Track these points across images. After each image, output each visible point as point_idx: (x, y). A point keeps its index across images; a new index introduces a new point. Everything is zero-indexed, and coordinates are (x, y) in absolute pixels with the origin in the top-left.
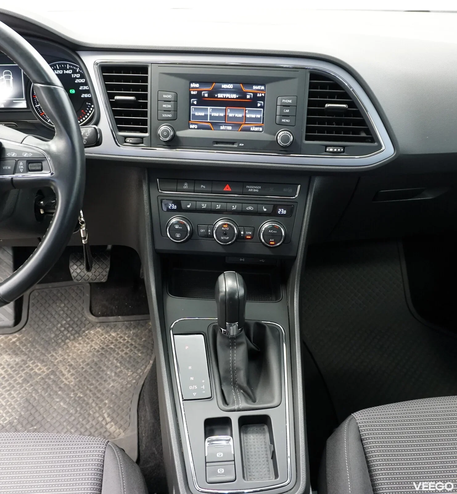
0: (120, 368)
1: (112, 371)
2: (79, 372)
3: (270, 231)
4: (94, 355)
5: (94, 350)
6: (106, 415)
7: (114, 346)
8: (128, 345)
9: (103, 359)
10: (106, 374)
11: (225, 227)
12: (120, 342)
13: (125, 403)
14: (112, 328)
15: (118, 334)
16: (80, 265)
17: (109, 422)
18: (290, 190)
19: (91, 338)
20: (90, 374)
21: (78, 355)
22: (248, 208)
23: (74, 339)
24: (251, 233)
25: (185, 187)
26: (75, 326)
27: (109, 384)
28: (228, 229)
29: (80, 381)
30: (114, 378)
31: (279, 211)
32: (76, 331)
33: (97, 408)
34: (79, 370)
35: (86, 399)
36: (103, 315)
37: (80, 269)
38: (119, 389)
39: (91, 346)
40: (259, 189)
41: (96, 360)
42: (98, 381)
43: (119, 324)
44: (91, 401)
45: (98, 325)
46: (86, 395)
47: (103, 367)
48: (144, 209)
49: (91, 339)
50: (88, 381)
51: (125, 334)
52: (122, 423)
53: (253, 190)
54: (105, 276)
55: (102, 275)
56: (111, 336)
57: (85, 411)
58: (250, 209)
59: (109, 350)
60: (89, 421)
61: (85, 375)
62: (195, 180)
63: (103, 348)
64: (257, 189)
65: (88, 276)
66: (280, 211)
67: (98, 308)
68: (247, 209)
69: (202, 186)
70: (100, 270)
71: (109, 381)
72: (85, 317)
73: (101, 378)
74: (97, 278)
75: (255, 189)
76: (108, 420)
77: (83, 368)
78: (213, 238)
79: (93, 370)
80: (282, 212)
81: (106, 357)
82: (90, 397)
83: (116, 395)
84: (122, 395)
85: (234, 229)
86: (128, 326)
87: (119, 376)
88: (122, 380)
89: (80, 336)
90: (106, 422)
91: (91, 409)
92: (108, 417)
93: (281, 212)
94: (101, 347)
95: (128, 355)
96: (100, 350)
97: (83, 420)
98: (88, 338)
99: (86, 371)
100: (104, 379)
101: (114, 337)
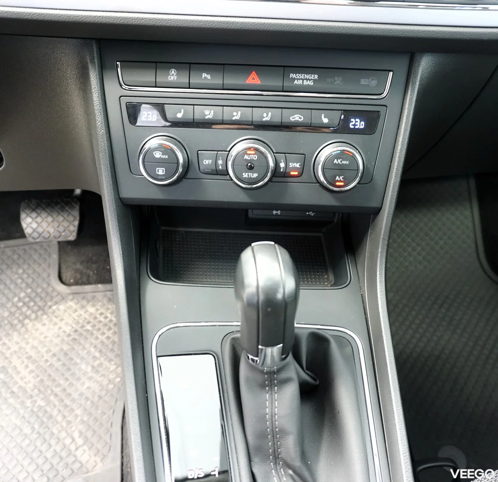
0: (99, 359)
1: (88, 363)
2: (41, 366)
3: (335, 161)
4: (63, 340)
5: (63, 333)
6: (76, 435)
7: (91, 326)
8: (111, 325)
9: (76, 347)
10: (80, 369)
11: (249, 154)
12: (100, 322)
13: (105, 414)
14: (88, 302)
15: (97, 310)
16: (36, 217)
17: (80, 446)
18: (374, 83)
19: (60, 316)
20: (57, 369)
21: (41, 342)
22: (293, 118)
23: (37, 318)
24: (298, 164)
25: (172, 78)
26: (38, 299)
27: (83, 384)
28: (255, 157)
29: (42, 381)
30: (90, 375)
31: (351, 124)
32: (39, 307)
33: (64, 424)
34: (41, 364)
35: (48, 409)
36: (77, 283)
37: (37, 222)
38: (97, 391)
39: (60, 328)
40: (314, 81)
41: (65, 347)
42: (67, 379)
43: (99, 296)
44: (55, 413)
45: (71, 297)
46: (49, 402)
47: (75, 358)
48: (95, 122)
49: (60, 318)
50: (54, 380)
51: (108, 309)
52: (99, 446)
53: (303, 82)
54: (74, 232)
55: (69, 231)
56: (88, 313)
57: (46, 429)
58: (297, 119)
59: (84, 333)
60: (50, 446)
61: (49, 371)
62: (190, 64)
63: (76, 331)
64: (310, 80)
65: (49, 232)
66: (353, 123)
67: (69, 274)
68: (291, 118)
69: (204, 75)
70: (66, 224)
71: (83, 379)
72: (52, 287)
73: (73, 374)
74: (61, 235)
75: (307, 80)
76: (80, 441)
77: (47, 361)
78: (227, 175)
79: (60, 363)
80: (357, 125)
81: (80, 344)
82: (55, 406)
83: (92, 402)
84: (101, 401)
85: (266, 158)
86: (111, 297)
87: (97, 372)
88: (103, 378)
89: (45, 313)
90: (76, 445)
91: (54, 426)
92: (80, 437)
93: (355, 125)
94: (73, 330)
95: (111, 340)
96: (72, 333)
97: (42, 445)
98: (56, 317)
99: (51, 365)
100: (76, 377)
101: (91, 314)
